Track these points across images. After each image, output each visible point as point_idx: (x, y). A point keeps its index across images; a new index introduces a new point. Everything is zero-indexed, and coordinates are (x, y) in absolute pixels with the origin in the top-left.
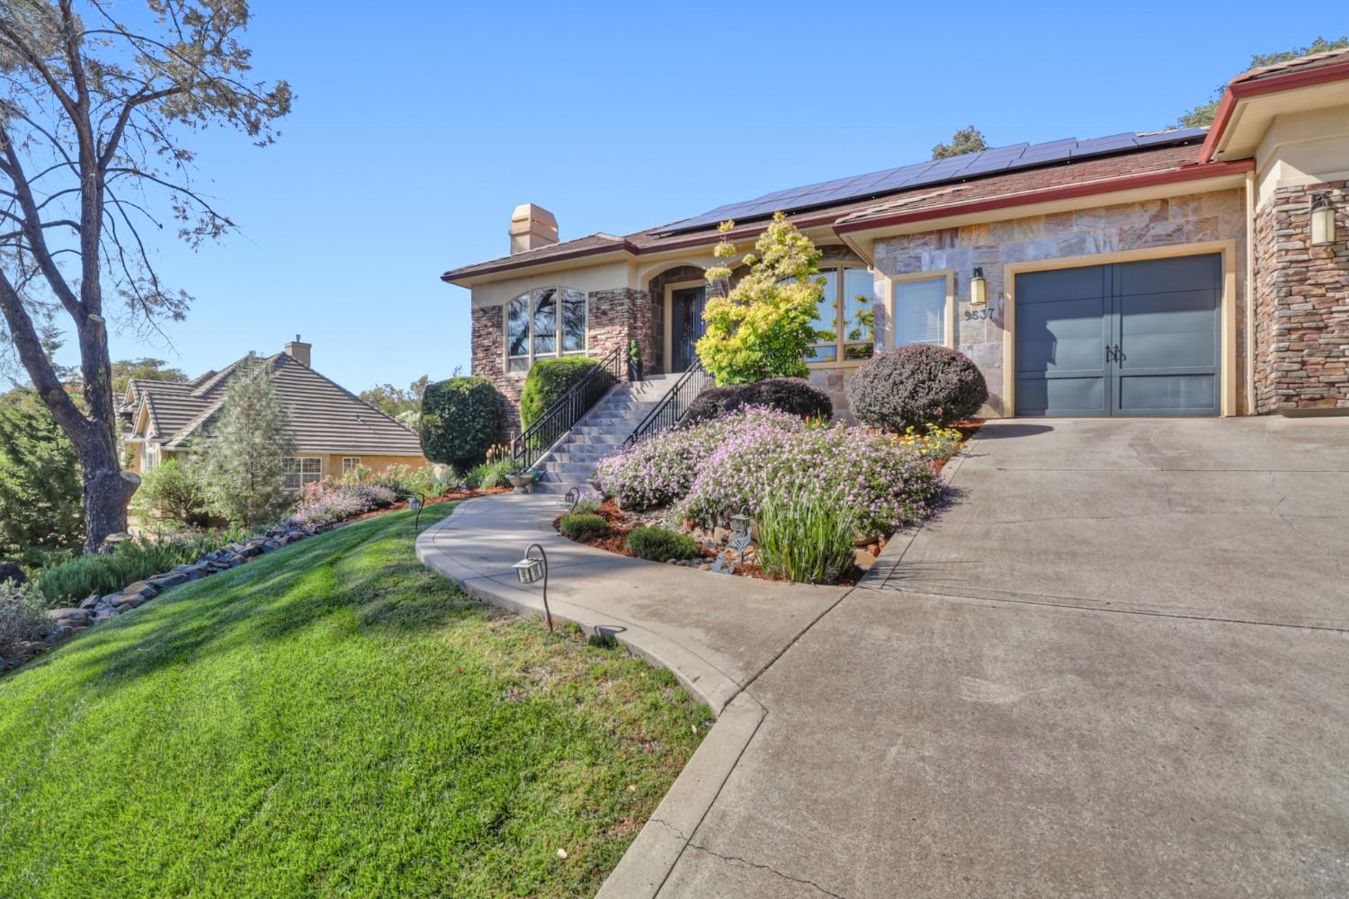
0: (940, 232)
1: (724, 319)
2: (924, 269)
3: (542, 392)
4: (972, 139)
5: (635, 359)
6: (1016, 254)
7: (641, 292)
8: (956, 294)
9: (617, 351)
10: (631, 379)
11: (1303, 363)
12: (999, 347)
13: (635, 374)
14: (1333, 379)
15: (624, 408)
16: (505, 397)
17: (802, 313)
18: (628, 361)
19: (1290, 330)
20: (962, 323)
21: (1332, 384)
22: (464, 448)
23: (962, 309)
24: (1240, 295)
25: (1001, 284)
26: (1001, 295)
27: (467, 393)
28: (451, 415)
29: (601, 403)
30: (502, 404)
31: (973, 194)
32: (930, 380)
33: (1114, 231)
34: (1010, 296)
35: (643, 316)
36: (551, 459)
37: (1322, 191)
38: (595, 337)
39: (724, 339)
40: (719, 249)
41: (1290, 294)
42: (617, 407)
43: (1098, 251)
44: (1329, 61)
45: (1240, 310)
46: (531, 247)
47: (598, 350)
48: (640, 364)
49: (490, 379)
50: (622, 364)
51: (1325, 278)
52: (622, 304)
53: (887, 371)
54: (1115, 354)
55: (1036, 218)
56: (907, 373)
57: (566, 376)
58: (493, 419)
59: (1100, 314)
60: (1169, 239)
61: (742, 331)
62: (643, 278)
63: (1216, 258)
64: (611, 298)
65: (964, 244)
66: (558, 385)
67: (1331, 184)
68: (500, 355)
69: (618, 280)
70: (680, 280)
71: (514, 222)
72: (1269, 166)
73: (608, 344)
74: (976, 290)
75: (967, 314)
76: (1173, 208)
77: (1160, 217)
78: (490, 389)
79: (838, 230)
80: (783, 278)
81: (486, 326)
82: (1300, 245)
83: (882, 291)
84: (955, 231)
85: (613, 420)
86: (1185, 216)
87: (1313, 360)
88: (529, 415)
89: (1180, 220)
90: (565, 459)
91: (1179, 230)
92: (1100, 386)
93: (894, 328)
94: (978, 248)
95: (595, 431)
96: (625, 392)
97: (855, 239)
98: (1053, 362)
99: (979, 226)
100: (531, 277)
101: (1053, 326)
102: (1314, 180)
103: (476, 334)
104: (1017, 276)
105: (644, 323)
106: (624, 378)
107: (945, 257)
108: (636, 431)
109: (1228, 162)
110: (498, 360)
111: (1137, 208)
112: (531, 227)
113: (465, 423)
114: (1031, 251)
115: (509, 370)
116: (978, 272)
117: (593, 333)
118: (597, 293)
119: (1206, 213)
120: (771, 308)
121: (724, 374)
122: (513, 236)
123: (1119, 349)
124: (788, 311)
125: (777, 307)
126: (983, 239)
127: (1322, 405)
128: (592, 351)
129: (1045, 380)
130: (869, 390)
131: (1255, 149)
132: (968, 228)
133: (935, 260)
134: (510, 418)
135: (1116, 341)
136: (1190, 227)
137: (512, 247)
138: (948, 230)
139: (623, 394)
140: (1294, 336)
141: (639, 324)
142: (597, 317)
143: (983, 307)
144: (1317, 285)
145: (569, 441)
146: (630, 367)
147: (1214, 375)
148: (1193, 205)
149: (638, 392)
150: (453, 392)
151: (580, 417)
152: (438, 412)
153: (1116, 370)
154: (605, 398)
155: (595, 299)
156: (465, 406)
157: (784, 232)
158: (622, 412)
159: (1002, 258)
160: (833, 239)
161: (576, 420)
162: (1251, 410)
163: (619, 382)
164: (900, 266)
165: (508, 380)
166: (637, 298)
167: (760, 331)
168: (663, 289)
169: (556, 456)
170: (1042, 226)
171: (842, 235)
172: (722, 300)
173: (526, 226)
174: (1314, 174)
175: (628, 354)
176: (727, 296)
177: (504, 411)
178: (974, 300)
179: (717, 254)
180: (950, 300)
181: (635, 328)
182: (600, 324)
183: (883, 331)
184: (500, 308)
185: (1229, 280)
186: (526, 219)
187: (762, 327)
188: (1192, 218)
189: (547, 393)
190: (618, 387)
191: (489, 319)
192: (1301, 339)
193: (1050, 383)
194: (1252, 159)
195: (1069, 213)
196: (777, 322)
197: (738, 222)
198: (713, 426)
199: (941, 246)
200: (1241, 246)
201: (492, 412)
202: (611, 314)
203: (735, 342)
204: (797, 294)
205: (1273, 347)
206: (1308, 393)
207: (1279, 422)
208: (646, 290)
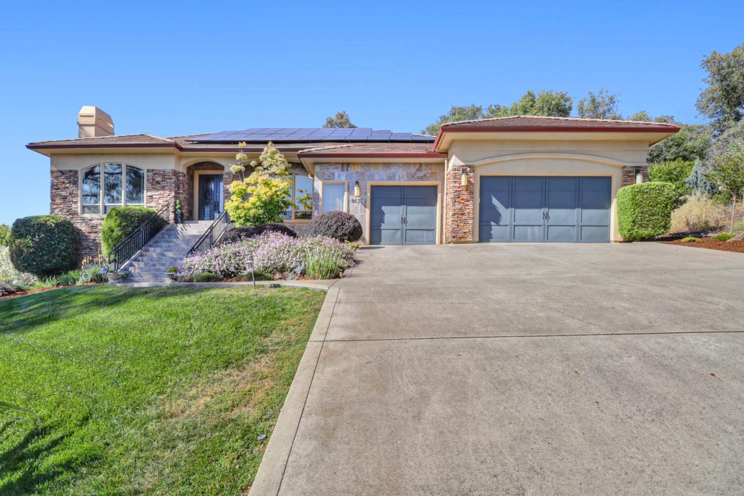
0: (343, 164)
1: (240, 193)
2: (336, 179)
3: (120, 226)
4: (345, 118)
5: (179, 210)
6: (371, 177)
7: (182, 173)
8: (348, 192)
9: (168, 205)
10: (176, 221)
11: (458, 225)
12: (365, 215)
13: (179, 219)
14: (465, 231)
15: (175, 238)
16: (80, 230)
17: (283, 193)
18: (175, 212)
19: (455, 214)
20: (351, 204)
21: (465, 233)
22: (51, 261)
23: (351, 198)
24: (442, 202)
25: (366, 189)
26: (366, 194)
27: (53, 225)
28: (41, 239)
29: (159, 235)
30: (78, 234)
31: (355, 149)
32: (342, 225)
33: (405, 173)
34: (369, 194)
35: (183, 187)
36: (131, 265)
37: (464, 168)
38: (151, 196)
39: (242, 202)
40: (239, 156)
41: (455, 202)
42: (170, 237)
43: (400, 180)
44: (468, 125)
45: (442, 207)
46: (96, 135)
47: (153, 204)
48: (182, 214)
49: (68, 218)
50: (170, 213)
51: (464, 197)
52: (171, 179)
53: (325, 221)
54: (404, 221)
55: (378, 164)
56: (334, 222)
57: (138, 217)
58: (72, 243)
59: (400, 205)
60: (421, 178)
61: (252, 199)
62: (184, 165)
63: (436, 187)
64: (164, 175)
65: (352, 170)
66: (132, 222)
67: (467, 166)
68: (76, 203)
69: (169, 165)
70: (204, 169)
71: (81, 116)
72: (451, 157)
73: (161, 201)
74: (356, 190)
75: (353, 200)
76: (423, 167)
77: (419, 170)
78: (69, 223)
79: (300, 156)
80: (273, 175)
81: (64, 183)
82: (458, 185)
83: (318, 187)
84: (348, 164)
85: (170, 244)
86: (427, 170)
87: (461, 224)
88: (110, 240)
89: (426, 172)
90: (142, 265)
91: (425, 175)
92: (399, 233)
93: (323, 204)
94: (357, 173)
95: (158, 250)
96: (173, 229)
97: (306, 161)
98: (384, 223)
99: (358, 164)
100: (102, 154)
101: (384, 208)
102: (463, 164)
103: (54, 187)
104: (372, 186)
105: (184, 191)
106: (172, 222)
107: (344, 175)
108: (193, 248)
109: (440, 153)
110: (74, 206)
111: (412, 165)
112: (96, 122)
113: (52, 245)
114: (377, 177)
115: (83, 212)
116: (357, 183)
117: (150, 194)
118: (153, 170)
119: (433, 171)
120: (268, 189)
121: (242, 221)
122: (81, 126)
123: (406, 219)
124: (276, 191)
125: (271, 189)
126: (359, 169)
127: (463, 240)
128: (148, 205)
129: (381, 230)
130: (318, 228)
131: (448, 150)
132: (354, 164)
133: (341, 176)
134: (85, 244)
135: (405, 216)
136: (429, 175)
137: (80, 133)
138: (346, 163)
139: (172, 230)
140: (456, 216)
141: (181, 191)
142: (152, 185)
143: (359, 198)
144: (462, 199)
145: (142, 255)
146: (176, 216)
147: (434, 230)
148: (429, 167)
149: (182, 230)
150: (41, 224)
151: (147, 242)
152: (29, 237)
153: (405, 228)
154: (161, 232)
155: (152, 174)
156: (52, 233)
157: (274, 153)
158: (175, 240)
159: (366, 179)
160: (297, 160)
161: (145, 244)
162: (444, 242)
163: (169, 223)
164: (326, 177)
165: (83, 219)
166: (180, 176)
167: (263, 200)
168: (193, 173)
169: (135, 263)
170: (381, 167)
171: (301, 159)
172: (240, 182)
173: (92, 121)
174: (463, 162)
175: (175, 208)
176: (243, 181)
177: (80, 239)
178: (356, 195)
179: (237, 158)
180: (346, 193)
181: (178, 193)
182: (155, 189)
183: (318, 205)
184: (76, 172)
185: (439, 195)
186: (92, 116)
187: (264, 198)
188: (429, 171)
189: (124, 226)
190: (168, 227)
191: (67, 178)
192: (458, 217)
193: (382, 231)
194: (446, 153)
195: (390, 164)
196: (272, 196)
197: (248, 142)
198: (251, 241)
199: (343, 170)
200: (443, 184)
201: (72, 239)
202: (162, 184)
203: (247, 205)
204: (281, 184)
205: (451, 219)
206: (460, 235)
207: (452, 245)
208: (185, 172)
